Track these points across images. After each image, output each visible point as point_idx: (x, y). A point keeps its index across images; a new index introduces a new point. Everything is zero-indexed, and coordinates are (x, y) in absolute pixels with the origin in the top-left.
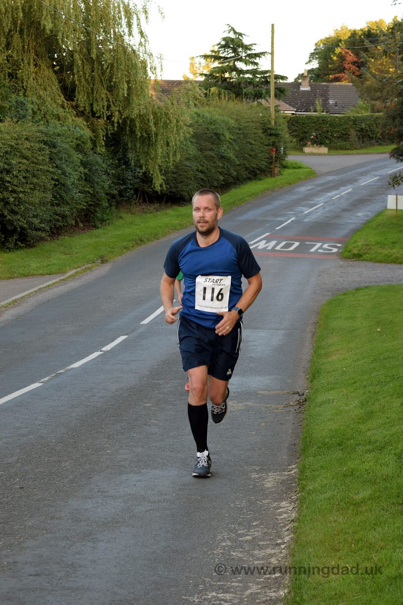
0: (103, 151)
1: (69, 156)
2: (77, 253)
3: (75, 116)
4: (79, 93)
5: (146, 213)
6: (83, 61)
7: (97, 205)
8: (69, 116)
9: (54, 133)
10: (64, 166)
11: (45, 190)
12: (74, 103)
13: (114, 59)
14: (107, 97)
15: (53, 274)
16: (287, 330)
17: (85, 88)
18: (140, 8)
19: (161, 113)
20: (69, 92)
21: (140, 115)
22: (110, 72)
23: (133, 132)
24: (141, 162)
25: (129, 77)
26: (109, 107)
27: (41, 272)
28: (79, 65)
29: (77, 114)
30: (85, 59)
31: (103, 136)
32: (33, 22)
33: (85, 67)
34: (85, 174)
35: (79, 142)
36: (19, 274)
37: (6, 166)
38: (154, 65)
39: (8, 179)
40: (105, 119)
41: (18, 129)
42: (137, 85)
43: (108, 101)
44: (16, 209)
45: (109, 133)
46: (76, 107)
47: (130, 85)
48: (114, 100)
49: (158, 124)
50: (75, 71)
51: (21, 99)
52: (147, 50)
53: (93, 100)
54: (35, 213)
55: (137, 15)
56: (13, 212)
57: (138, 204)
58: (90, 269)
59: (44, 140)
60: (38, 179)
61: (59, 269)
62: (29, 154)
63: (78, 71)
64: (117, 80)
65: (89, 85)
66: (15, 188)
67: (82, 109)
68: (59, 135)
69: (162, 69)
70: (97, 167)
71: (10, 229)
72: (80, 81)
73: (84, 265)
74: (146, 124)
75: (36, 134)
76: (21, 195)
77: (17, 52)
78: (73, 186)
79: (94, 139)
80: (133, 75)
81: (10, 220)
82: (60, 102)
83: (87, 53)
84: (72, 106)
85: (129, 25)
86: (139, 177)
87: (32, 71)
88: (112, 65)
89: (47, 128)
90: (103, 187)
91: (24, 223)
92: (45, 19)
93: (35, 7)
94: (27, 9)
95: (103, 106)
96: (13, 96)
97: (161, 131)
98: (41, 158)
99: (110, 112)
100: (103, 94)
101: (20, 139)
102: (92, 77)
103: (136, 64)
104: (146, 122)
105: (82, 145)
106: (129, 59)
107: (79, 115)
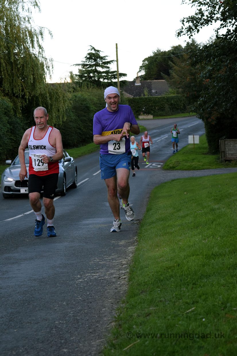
0: (21, 116)
3: (3, 96)
4: (5, 83)
6: (6, 64)
12: (2, 89)
13: (24, 61)
14: (22, 85)
16: (132, 201)
17: (8, 80)
18: (38, 31)
19: (54, 93)
21: (41, 94)
22: (22, 70)
25: (33, 71)
26: (23, 90)
28: (4, 66)
29: (4, 95)
30: (7, 63)
31: (20, 108)
33: (8, 67)
34: (11, 129)
35: (6, 111)
38: (48, 65)
40: (21, 97)
42: (39, 76)
43: (22, 86)
45: (24, 105)
46: (4, 91)
47: (34, 76)
48: (26, 86)
49: (52, 99)
50: (2, 70)
52: (44, 56)
53: (13, 86)
55: (36, 36)
63: (4, 70)
64: (27, 74)
65: (10, 78)
67: (7, 92)
69: (53, 67)
70: (17, 125)
72: (5, 75)
74: (45, 99)
78: (4, 135)
79: (15, 109)
80: (35, 71)
83: (8, 59)
84: (1, 91)
85: (32, 42)
88: (23, 65)
95: (19, 90)
97: (54, 103)
99: (23, 93)
100: (19, 82)
102: (12, 73)
103: (37, 64)
104: (45, 98)
105: (8, 112)
106: (33, 61)
107: (6, 95)
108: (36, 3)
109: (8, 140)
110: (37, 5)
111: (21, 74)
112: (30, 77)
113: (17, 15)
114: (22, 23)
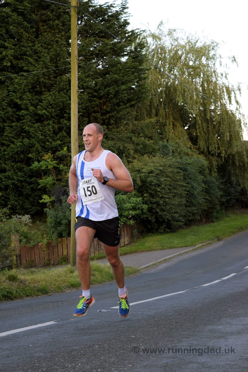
0: (216, 175)
1: (196, 177)
2: (202, 235)
3: (198, 154)
4: (200, 140)
5: (244, 214)
6: (202, 121)
7: (213, 208)
8: (194, 154)
9: (186, 163)
10: (193, 183)
11: (181, 197)
12: (197, 147)
13: (221, 118)
14: (217, 142)
15: (188, 246)
17: (204, 137)
18: (236, 87)
20: (194, 140)
21: (238, 152)
22: (219, 127)
23: (234, 163)
24: (240, 181)
25: (230, 129)
26: (219, 148)
27: (180, 245)
28: (200, 123)
29: (199, 153)
30: (203, 120)
31: (216, 165)
32: (171, 100)
33: (203, 125)
34: (206, 188)
35: (201, 169)
36: (167, 247)
37: (158, 182)
38: (245, 122)
39: (159, 190)
40: (217, 155)
41: (164, 160)
42: (236, 134)
43: (218, 144)
44: (164, 208)
45: (219, 164)
46: (199, 149)
47: (231, 134)
48: (221, 144)
50: (197, 127)
51: (166, 143)
52: (241, 113)
53: (209, 144)
54: (176, 211)
55: (234, 91)
56: (163, 210)
57: (239, 209)
58: (210, 244)
59: (180, 167)
60: (177, 190)
61: (192, 244)
62: (171, 175)
63: (199, 128)
64: (223, 131)
65: (206, 135)
66: (163, 195)
67: (203, 150)
68: (189, 164)
70: (213, 184)
71: (161, 221)
72: (200, 133)
73: (207, 241)
74: (242, 158)
75: (175, 163)
76: (167, 200)
77: (163, 118)
78: (199, 195)
79: (210, 167)
80: (232, 128)
81: (161, 215)
82: (189, 146)
83: (204, 116)
84: (196, 148)
85: (230, 98)
86: (239, 192)
87: (171, 128)
88: (220, 122)
89: (181, 160)
90: (217, 197)
91: (169, 216)
92: (178, 97)
93: (172, 90)
94: (168, 92)
95: (215, 148)
96: (161, 142)
98: (178, 178)
99: (219, 151)
100: (214, 140)
101: (166, 166)
102: (208, 130)
103: (234, 121)
104: (242, 156)
105: (203, 171)
106: (230, 118)
107: (201, 153)
108: (235, 58)
109: (203, 200)
110: (235, 60)
111: (217, 132)
112: (226, 135)
113: (214, 72)
114: (219, 79)
